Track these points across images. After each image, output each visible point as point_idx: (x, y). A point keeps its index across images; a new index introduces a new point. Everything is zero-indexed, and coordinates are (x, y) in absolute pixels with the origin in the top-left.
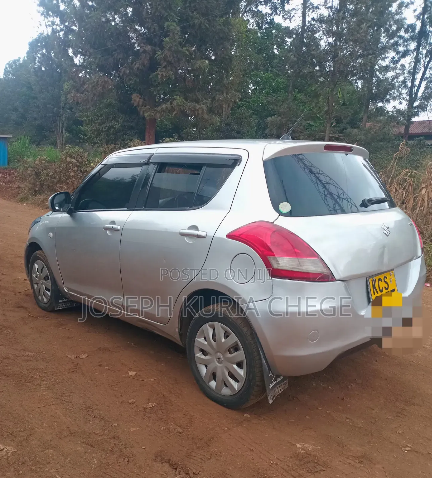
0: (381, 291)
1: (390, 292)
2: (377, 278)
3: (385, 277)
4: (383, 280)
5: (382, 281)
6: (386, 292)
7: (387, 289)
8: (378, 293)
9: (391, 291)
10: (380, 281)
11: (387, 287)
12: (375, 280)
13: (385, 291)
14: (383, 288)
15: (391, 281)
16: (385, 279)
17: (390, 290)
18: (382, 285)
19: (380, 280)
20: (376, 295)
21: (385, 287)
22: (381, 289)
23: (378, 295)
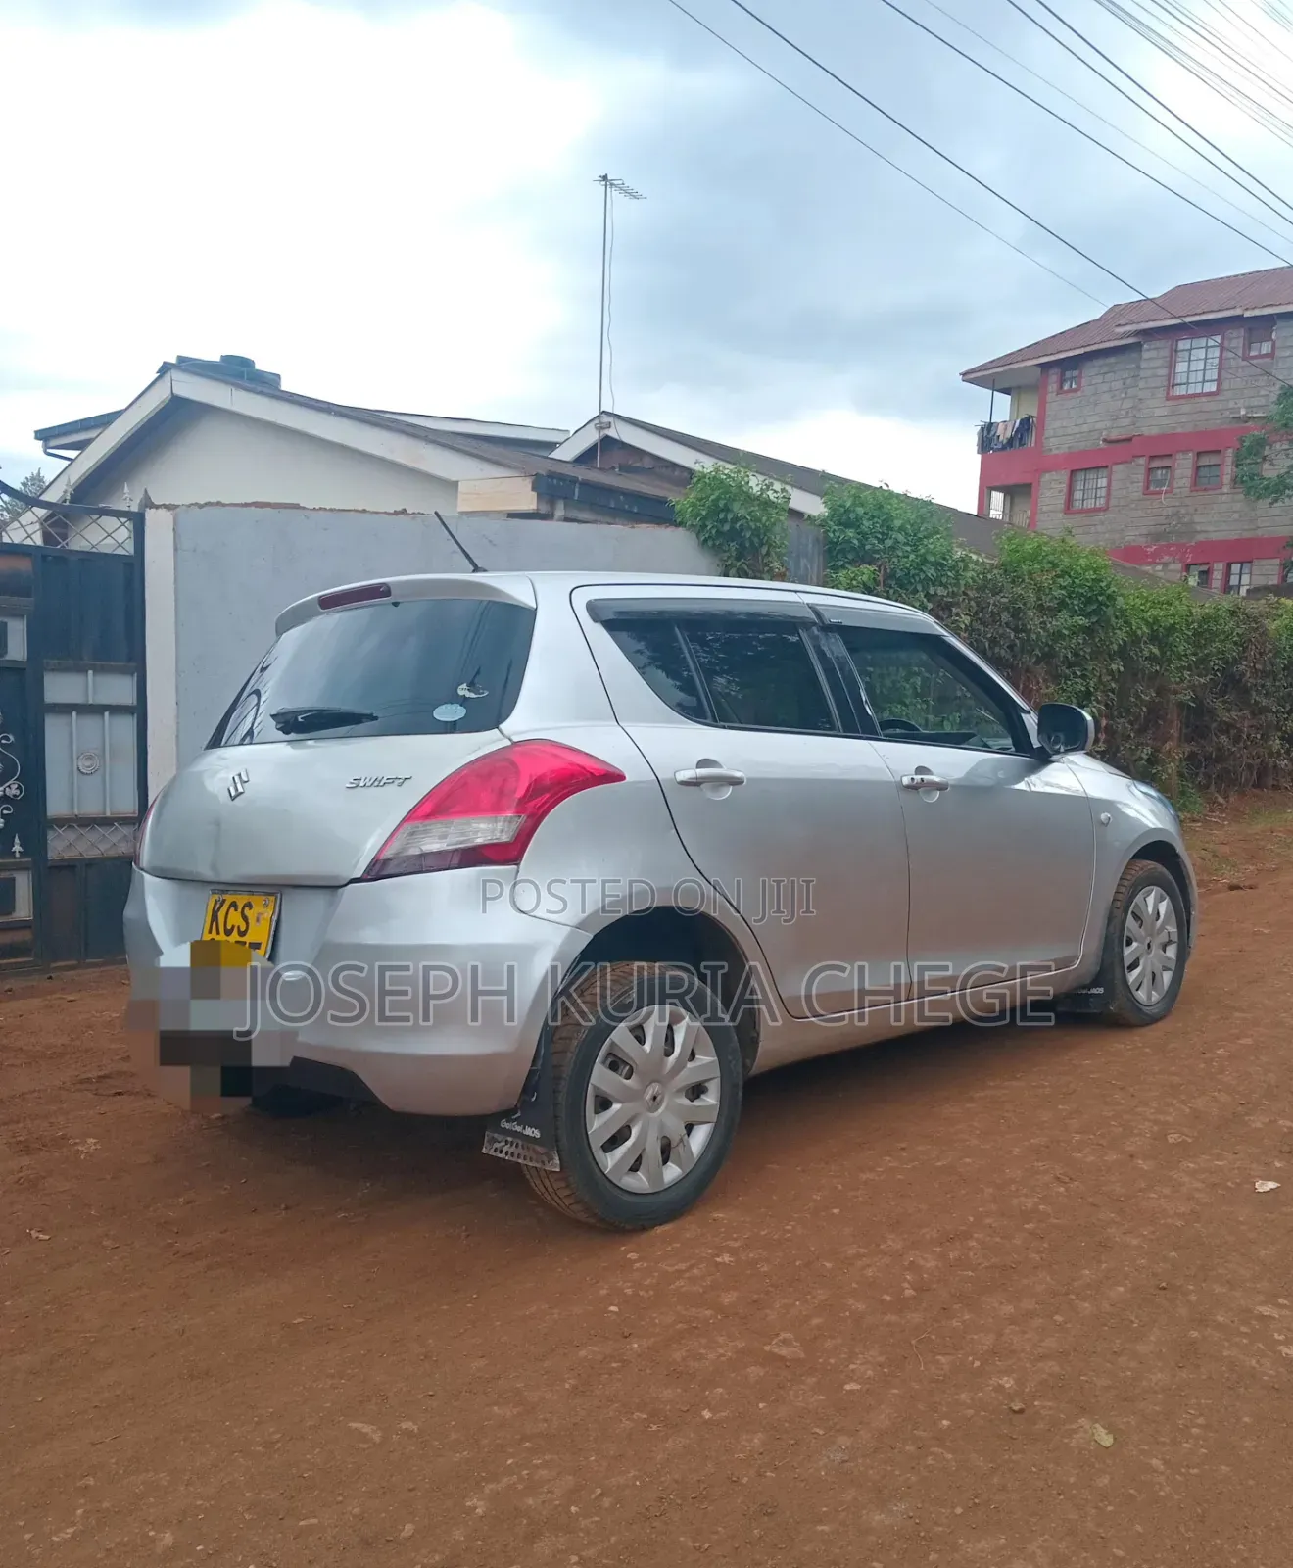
0: (228, 933)
1: (247, 945)
2: (229, 898)
3: (249, 905)
4: (240, 910)
5: (236, 910)
6: (237, 942)
7: (242, 934)
8: (218, 933)
9: (250, 943)
10: (232, 909)
11: (243, 929)
12: (224, 901)
13: (235, 936)
14: (233, 927)
15: (258, 920)
16: (247, 909)
17: (247, 939)
18: (235, 919)
19: (234, 905)
20: (214, 935)
21: (239, 927)
22: (229, 927)
23: (218, 938)
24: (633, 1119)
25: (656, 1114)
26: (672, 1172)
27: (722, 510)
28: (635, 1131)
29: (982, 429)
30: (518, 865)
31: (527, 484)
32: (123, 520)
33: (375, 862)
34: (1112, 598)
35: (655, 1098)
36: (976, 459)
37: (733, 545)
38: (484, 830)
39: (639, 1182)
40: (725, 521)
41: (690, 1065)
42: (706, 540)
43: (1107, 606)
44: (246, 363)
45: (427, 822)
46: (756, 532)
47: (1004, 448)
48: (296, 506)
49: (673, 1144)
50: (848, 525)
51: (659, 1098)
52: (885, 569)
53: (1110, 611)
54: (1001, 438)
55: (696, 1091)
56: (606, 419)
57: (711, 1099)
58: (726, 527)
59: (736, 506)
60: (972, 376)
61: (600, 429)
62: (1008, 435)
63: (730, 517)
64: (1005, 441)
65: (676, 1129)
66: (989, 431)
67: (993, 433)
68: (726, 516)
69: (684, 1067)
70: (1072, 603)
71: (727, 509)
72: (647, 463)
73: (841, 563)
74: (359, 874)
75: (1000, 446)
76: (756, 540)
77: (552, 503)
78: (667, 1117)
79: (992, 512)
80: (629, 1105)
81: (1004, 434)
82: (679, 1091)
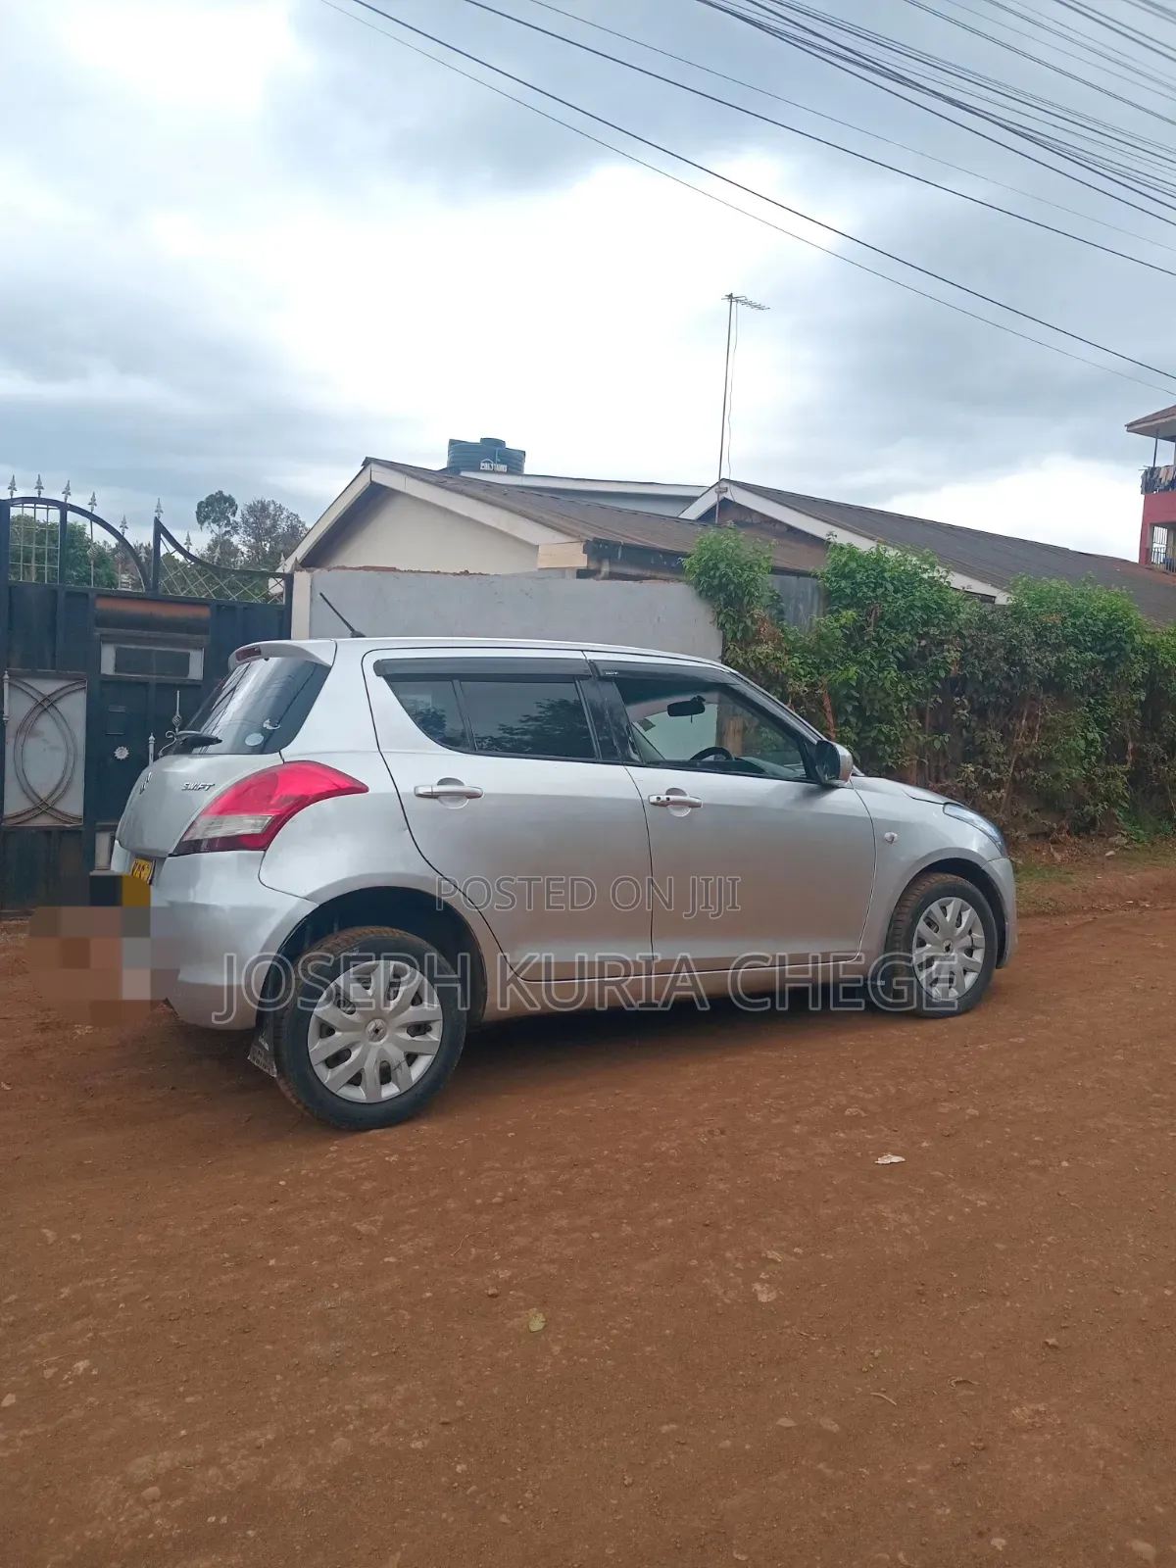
24: (354, 1044)
25: (378, 1043)
26: (390, 1091)
27: (712, 569)
28: (355, 1054)
29: (1146, 472)
30: (265, 851)
31: (580, 547)
32: (279, 580)
33: (181, 843)
34: (1130, 634)
35: (377, 1031)
36: (1139, 500)
37: (722, 596)
38: (247, 824)
39: (358, 1094)
40: (714, 577)
41: (411, 1008)
42: (701, 592)
43: (1126, 642)
44: (500, 443)
45: (221, 816)
46: (739, 586)
47: (1166, 489)
48: (394, 569)
49: (392, 1068)
50: (845, 577)
51: (381, 1031)
52: (876, 613)
53: (1128, 647)
54: (1163, 481)
55: (420, 1028)
56: (725, 485)
57: (434, 1036)
58: (716, 582)
59: (722, 566)
60: (1137, 427)
61: (719, 493)
62: (1170, 478)
63: (718, 574)
64: (1167, 483)
65: (396, 1055)
66: (1152, 474)
67: (1155, 476)
68: (714, 574)
69: (407, 1008)
70: (1085, 640)
71: (716, 567)
72: (756, 520)
73: (835, 608)
74: (171, 851)
75: (1162, 488)
76: (740, 592)
77: (600, 561)
78: (391, 1046)
79: (1155, 545)
80: (347, 1034)
81: (1165, 478)
82: (402, 1027)
